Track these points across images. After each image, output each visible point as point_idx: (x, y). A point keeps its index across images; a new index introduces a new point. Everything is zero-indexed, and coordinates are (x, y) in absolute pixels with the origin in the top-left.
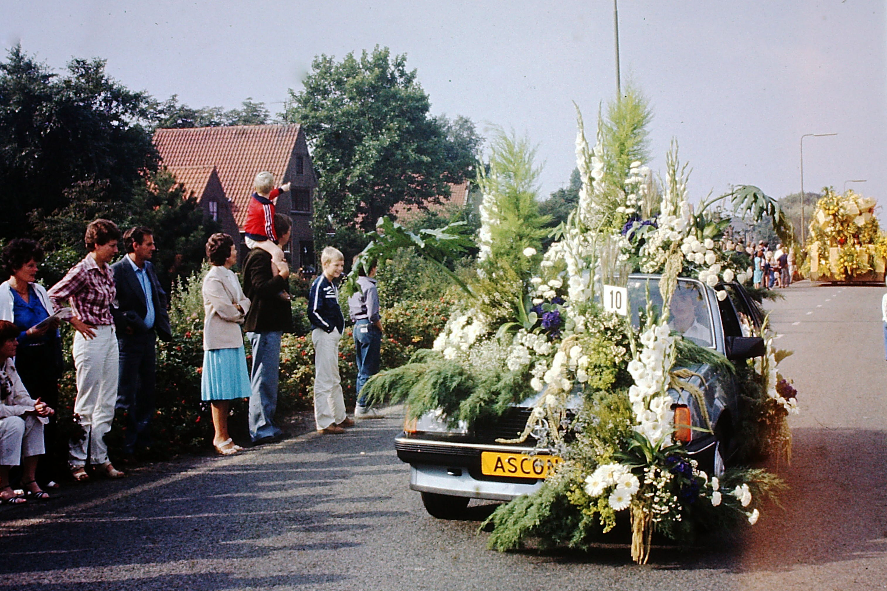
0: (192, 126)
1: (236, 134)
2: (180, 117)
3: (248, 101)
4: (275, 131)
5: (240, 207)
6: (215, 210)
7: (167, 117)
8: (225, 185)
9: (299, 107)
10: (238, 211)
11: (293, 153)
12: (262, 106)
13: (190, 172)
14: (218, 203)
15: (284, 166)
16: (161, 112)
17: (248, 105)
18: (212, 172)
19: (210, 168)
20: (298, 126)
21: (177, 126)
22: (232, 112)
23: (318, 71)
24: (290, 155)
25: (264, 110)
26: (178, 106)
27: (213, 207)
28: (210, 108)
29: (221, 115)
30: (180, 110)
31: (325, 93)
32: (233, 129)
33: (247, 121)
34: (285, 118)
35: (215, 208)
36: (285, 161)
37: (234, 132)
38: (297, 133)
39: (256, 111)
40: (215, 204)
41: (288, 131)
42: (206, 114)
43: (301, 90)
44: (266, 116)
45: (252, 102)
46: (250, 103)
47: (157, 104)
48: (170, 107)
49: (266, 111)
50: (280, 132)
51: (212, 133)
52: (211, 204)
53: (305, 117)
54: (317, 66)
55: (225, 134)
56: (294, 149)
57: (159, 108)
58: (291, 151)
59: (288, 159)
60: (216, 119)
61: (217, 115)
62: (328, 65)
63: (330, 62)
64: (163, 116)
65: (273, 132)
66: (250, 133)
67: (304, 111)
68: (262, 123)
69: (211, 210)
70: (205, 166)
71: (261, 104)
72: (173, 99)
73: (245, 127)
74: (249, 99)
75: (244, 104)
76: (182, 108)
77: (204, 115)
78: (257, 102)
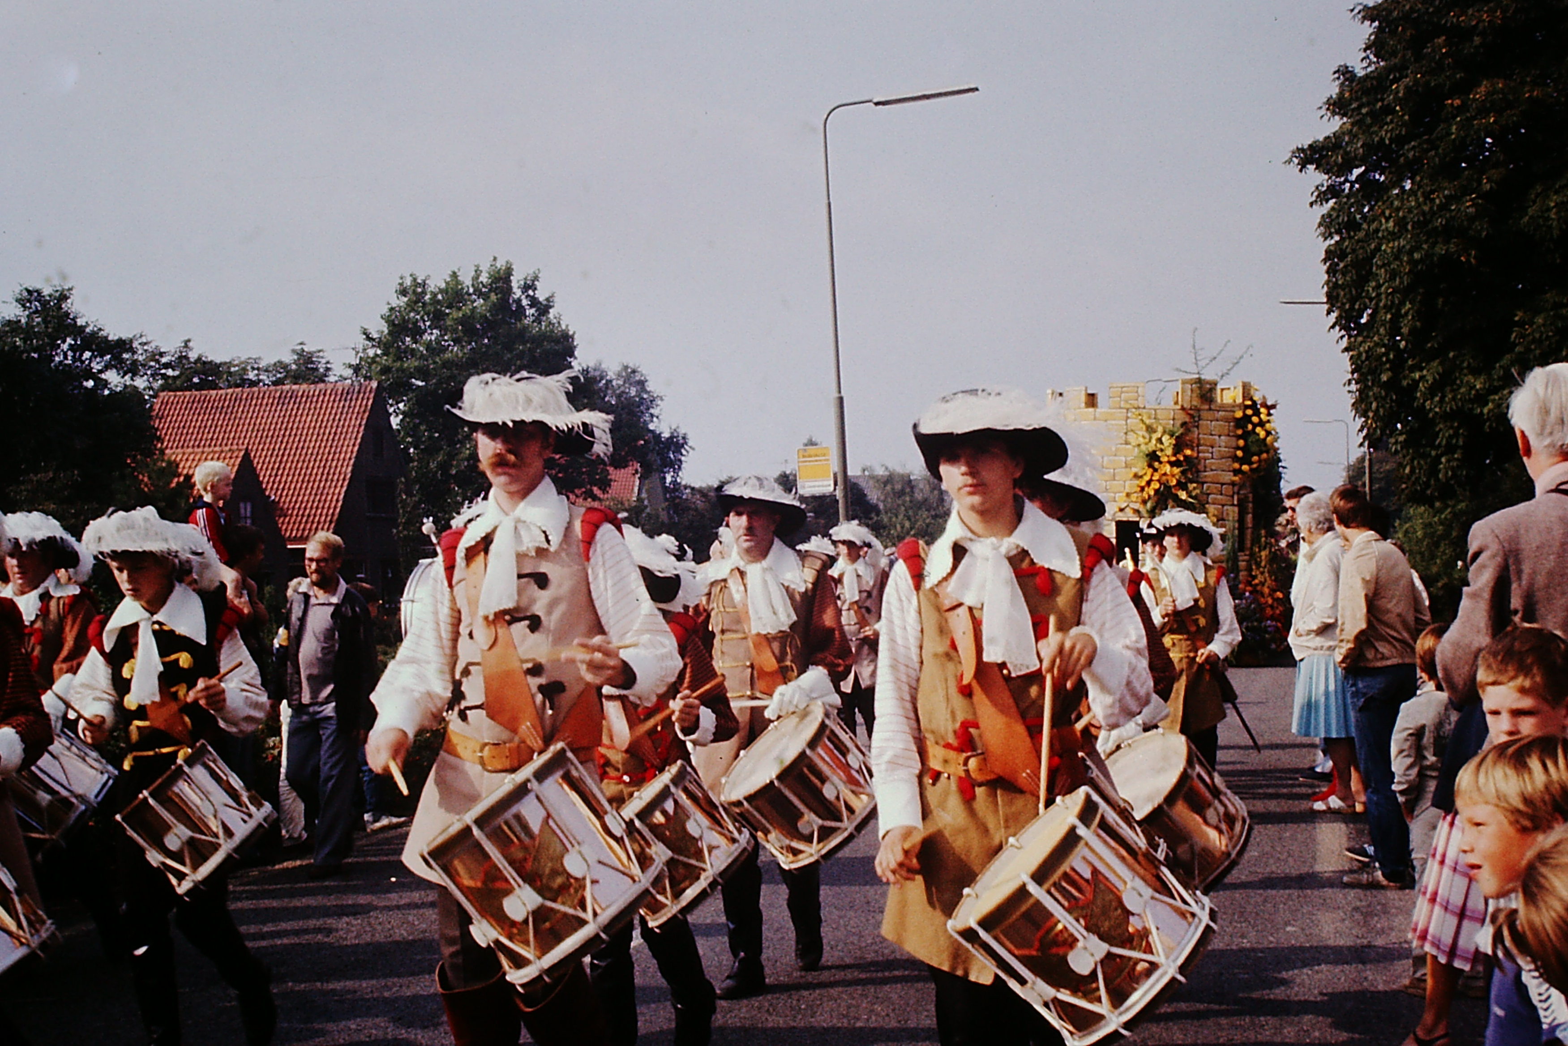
0: (213, 386)
1: (280, 397)
2: (196, 373)
3: (299, 347)
4: (339, 392)
5: (288, 509)
6: (248, 514)
7: (177, 373)
8: (264, 477)
9: (377, 355)
10: (286, 516)
11: (366, 425)
12: (321, 354)
14: (253, 504)
15: (354, 445)
16: (167, 366)
17: (300, 353)
18: (243, 457)
19: (240, 452)
20: (374, 384)
21: (192, 387)
22: (275, 364)
23: (406, 299)
24: (363, 428)
25: (324, 361)
26: (193, 356)
27: (246, 509)
28: (243, 359)
29: (258, 369)
30: (196, 363)
31: (417, 333)
32: (276, 391)
33: (297, 378)
34: (356, 370)
35: (249, 509)
36: (356, 438)
37: (278, 394)
38: (372, 395)
39: (312, 362)
40: (249, 504)
41: (359, 392)
42: (236, 369)
43: (379, 328)
44: (328, 369)
45: (306, 348)
46: (303, 351)
47: (161, 354)
48: (180, 357)
49: (328, 362)
50: (348, 393)
51: (245, 396)
52: (242, 505)
53: (386, 370)
54: (403, 292)
55: (263, 398)
56: (368, 418)
57: (164, 360)
58: (364, 422)
59: (360, 435)
60: (252, 375)
61: (253, 369)
62: (419, 290)
63: (424, 284)
64: (170, 372)
65: (336, 395)
66: (302, 396)
67: (385, 361)
68: (324, 381)
69: (243, 513)
70: (234, 447)
71: (320, 351)
72: (186, 346)
73: (295, 387)
74: (301, 344)
75: (294, 351)
76: (199, 359)
77: (233, 369)
78: (313, 349)
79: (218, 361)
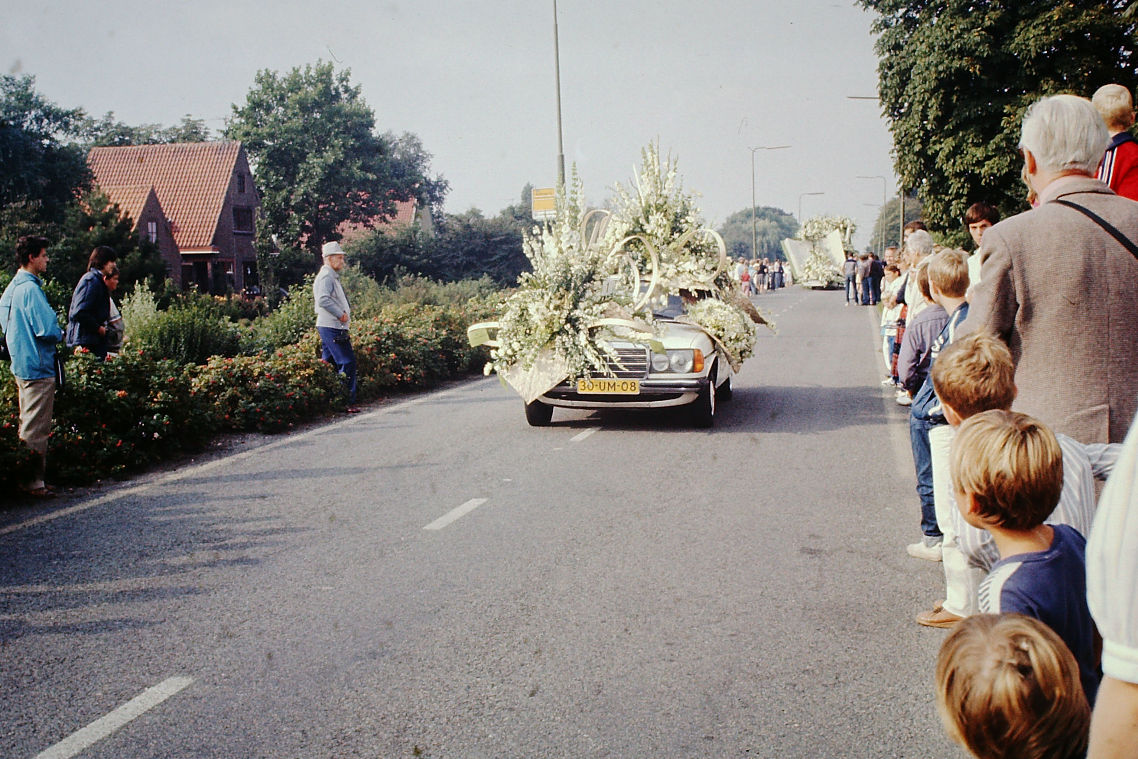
0: (129, 143)
1: (175, 151)
2: (117, 134)
3: (187, 118)
4: (215, 149)
5: (180, 227)
6: (154, 230)
7: (104, 134)
8: (164, 205)
9: (241, 123)
10: (179, 232)
11: (234, 171)
12: (202, 123)
13: (127, 192)
14: (157, 224)
15: (225, 184)
16: (98, 129)
17: (187, 122)
18: (151, 191)
19: (148, 188)
20: (239, 144)
21: (114, 144)
22: (170, 129)
23: (261, 86)
24: (231, 172)
25: (203, 127)
26: (115, 123)
27: (152, 227)
28: (148, 125)
29: (159, 132)
30: (116, 128)
31: (268, 109)
32: (172, 147)
33: (186, 138)
34: (226, 134)
35: (154, 228)
36: (227, 180)
37: (173, 150)
38: (237, 151)
39: (196, 128)
40: (154, 224)
41: (229, 148)
42: (144, 132)
44: (206, 133)
45: (191, 118)
46: (189, 120)
47: (93, 122)
48: (106, 124)
49: (206, 128)
50: (221, 148)
51: (150, 150)
52: (149, 224)
53: (247, 134)
54: (260, 81)
55: (163, 152)
56: (235, 167)
57: (95, 126)
58: (232, 169)
59: (230, 178)
60: (155, 137)
61: (156, 132)
62: (270, 80)
63: (274, 76)
64: (99, 133)
65: (213, 149)
66: (190, 151)
67: (246, 128)
68: (202, 140)
69: (150, 230)
70: (144, 185)
71: (201, 120)
72: (110, 116)
73: (185, 145)
74: (188, 115)
75: (183, 120)
76: (119, 125)
77: (141, 132)
78: (196, 119)
79: (132, 127)
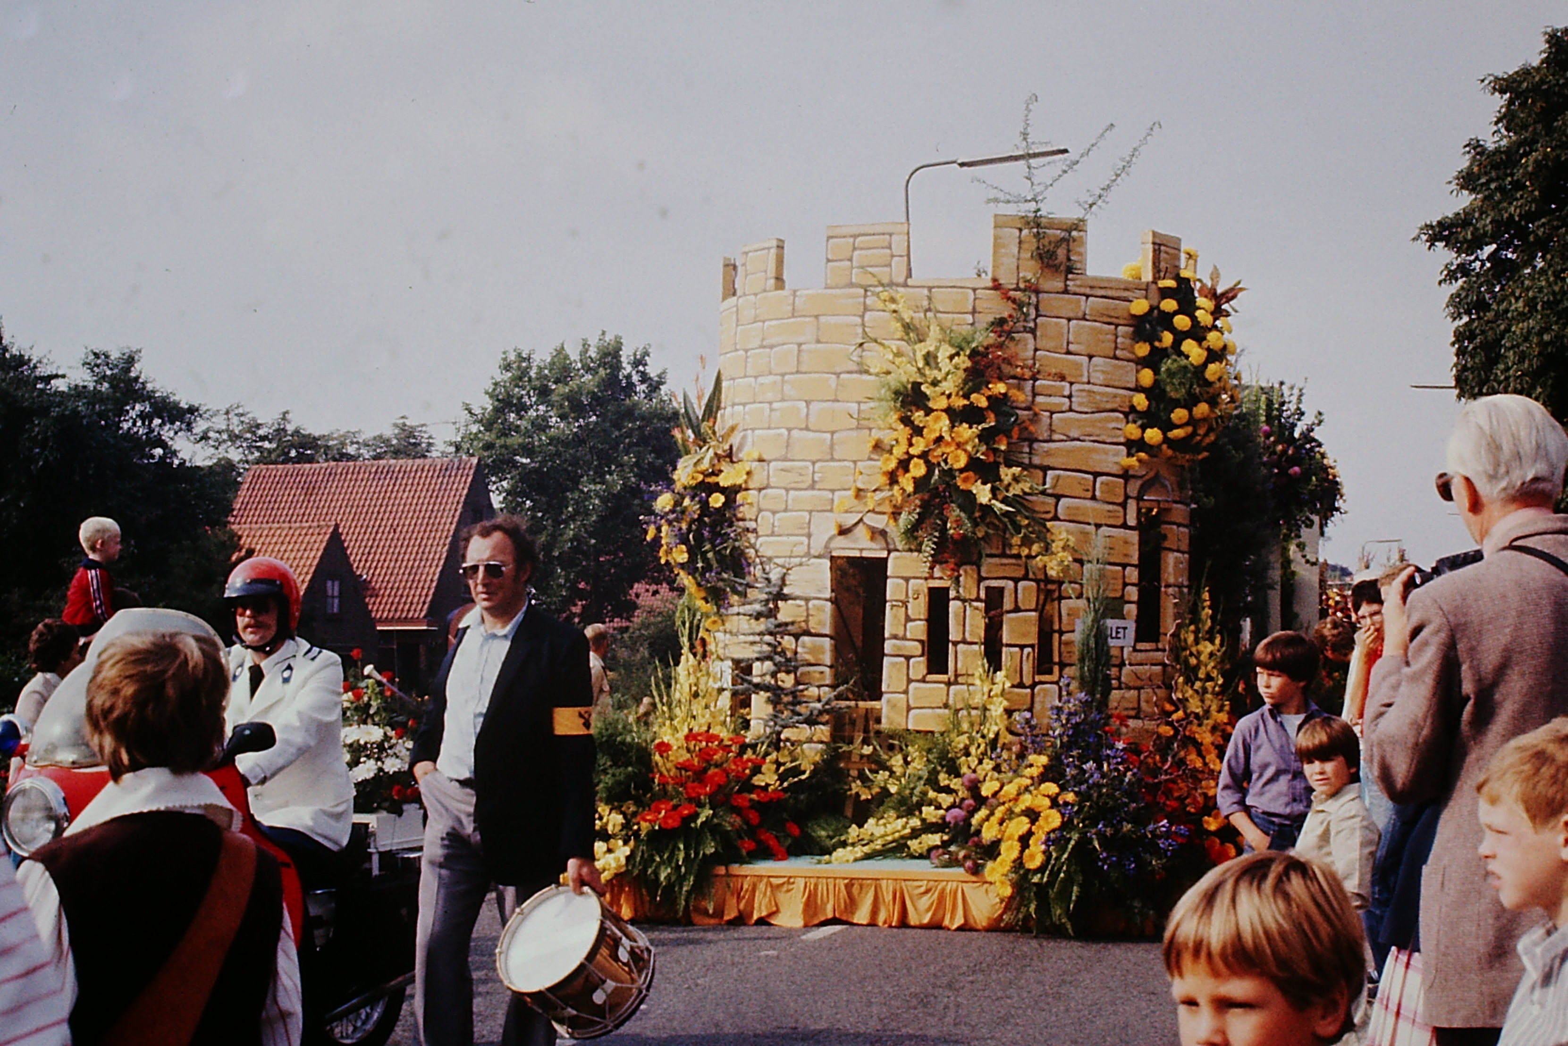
0: (311, 460)
1: (376, 472)
2: (293, 446)
3: (402, 421)
4: (438, 467)
5: (380, 589)
6: (336, 593)
7: (274, 445)
8: (355, 556)
9: (480, 431)
10: (377, 596)
11: (465, 503)
12: (424, 429)
13: (297, 533)
14: (340, 585)
15: (451, 523)
16: (263, 438)
17: (403, 427)
18: (332, 533)
19: (329, 527)
20: (475, 461)
21: (288, 460)
22: (375, 438)
23: (510, 374)
24: (460, 506)
25: (426, 436)
26: (290, 428)
27: (333, 588)
28: (341, 433)
29: (357, 443)
30: (292, 436)
31: (521, 408)
32: (372, 466)
33: (397, 453)
34: (458, 448)
35: (336, 589)
36: (453, 516)
37: (374, 470)
38: (472, 472)
39: (414, 437)
40: (337, 583)
41: (458, 469)
42: (335, 442)
43: (484, 404)
44: (430, 444)
45: (408, 423)
46: (404, 425)
47: (258, 426)
48: (277, 430)
49: (430, 437)
50: (446, 469)
51: (339, 471)
52: (329, 584)
53: (489, 446)
54: (507, 367)
55: (359, 473)
56: (467, 496)
57: (261, 432)
58: (463, 499)
59: (458, 513)
60: (351, 450)
61: (352, 443)
62: (524, 364)
63: (528, 359)
64: (266, 445)
65: (434, 471)
66: (399, 471)
67: (488, 437)
68: (425, 457)
69: (330, 593)
70: (322, 523)
71: (423, 425)
72: (284, 419)
73: (392, 462)
74: (403, 417)
75: (396, 425)
76: (297, 432)
77: (331, 443)
78: (414, 424)
79: (317, 434)
